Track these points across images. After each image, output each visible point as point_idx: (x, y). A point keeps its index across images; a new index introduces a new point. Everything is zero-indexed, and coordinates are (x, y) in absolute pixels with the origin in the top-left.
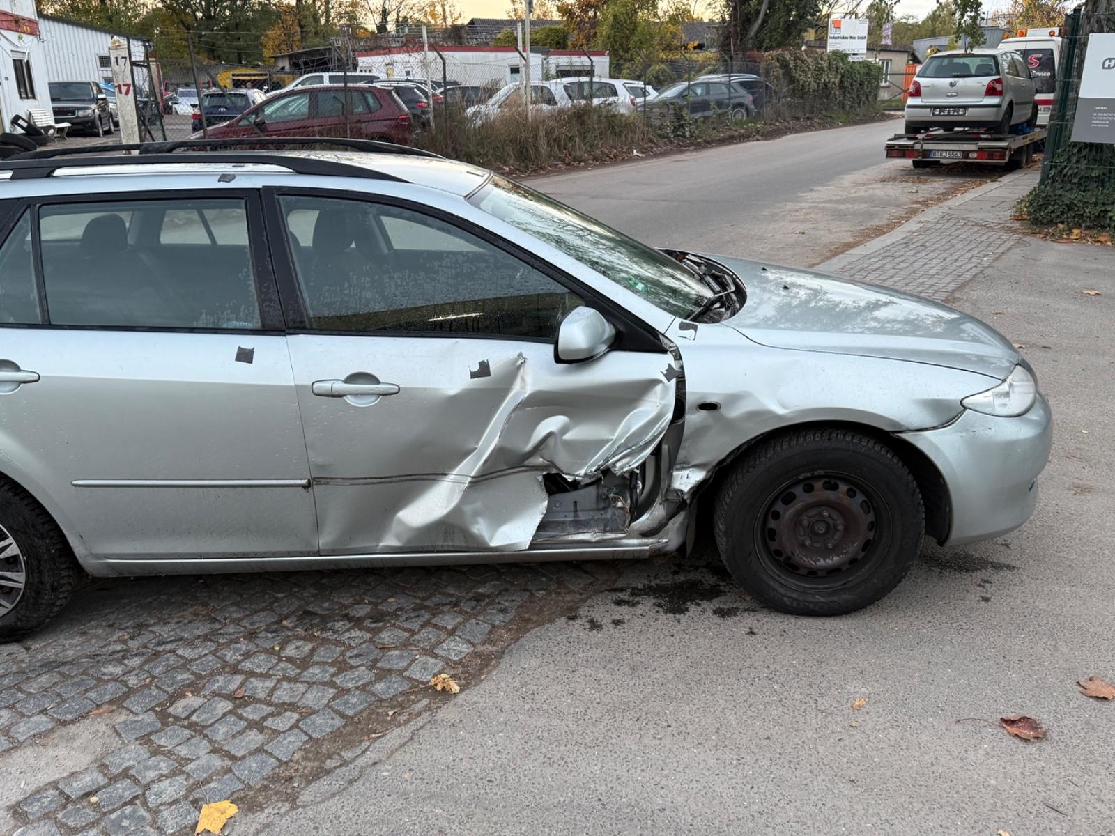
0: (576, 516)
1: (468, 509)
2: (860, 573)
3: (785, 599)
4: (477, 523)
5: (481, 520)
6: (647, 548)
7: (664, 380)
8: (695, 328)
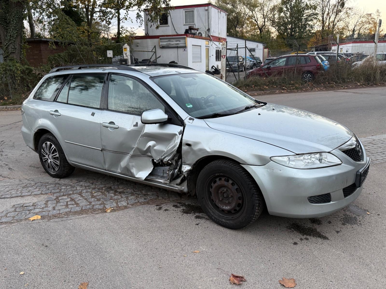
0: (163, 175)
1: (131, 164)
2: (237, 215)
3: (213, 217)
4: (133, 169)
5: (134, 168)
6: (177, 189)
7: (178, 134)
8: (193, 120)
